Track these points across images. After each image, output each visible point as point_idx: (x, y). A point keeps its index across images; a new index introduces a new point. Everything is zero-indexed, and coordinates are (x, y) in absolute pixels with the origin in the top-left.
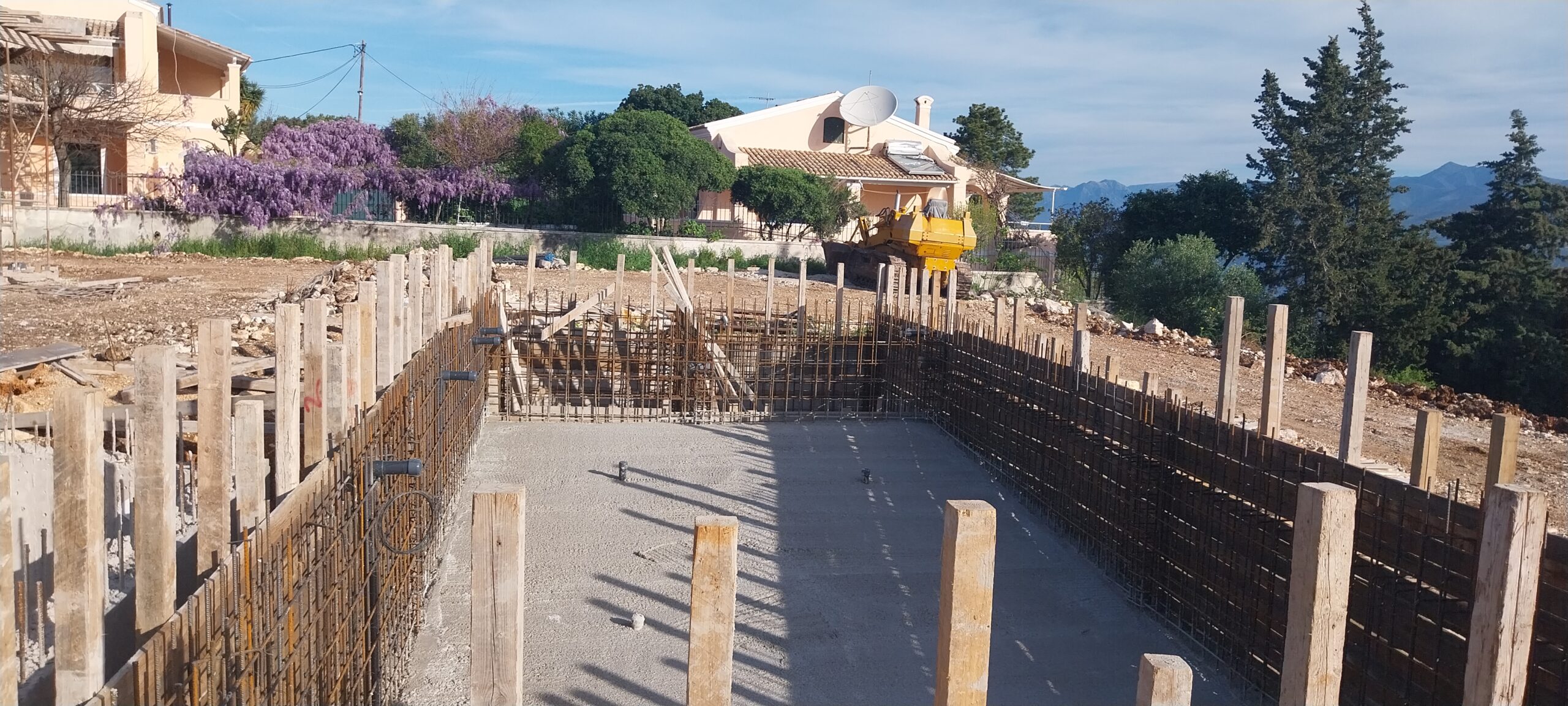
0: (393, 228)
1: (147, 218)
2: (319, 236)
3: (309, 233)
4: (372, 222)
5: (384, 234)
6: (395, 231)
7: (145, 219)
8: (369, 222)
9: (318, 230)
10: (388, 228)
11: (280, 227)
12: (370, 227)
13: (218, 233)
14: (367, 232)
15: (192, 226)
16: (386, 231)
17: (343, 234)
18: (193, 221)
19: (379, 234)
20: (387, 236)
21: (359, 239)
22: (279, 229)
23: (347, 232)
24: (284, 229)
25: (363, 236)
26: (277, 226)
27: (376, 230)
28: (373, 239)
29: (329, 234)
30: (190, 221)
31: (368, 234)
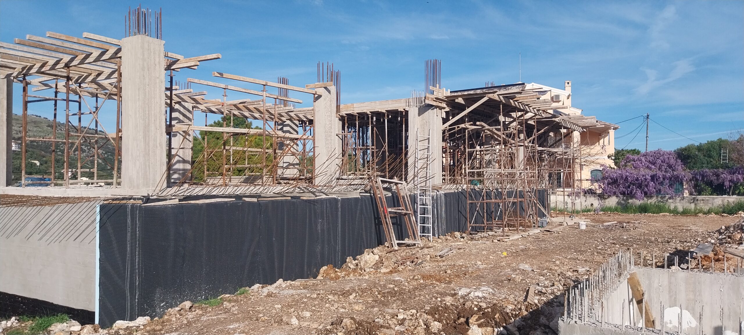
0: (707, 199)
1: (588, 198)
2: (668, 204)
3: (662, 202)
4: (695, 196)
5: (702, 202)
6: (708, 200)
7: (587, 198)
8: (694, 196)
9: (667, 200)
10: (704, 199)
11: (648, 200)
12: (694, 198)
13: (618, 203)
14: (692, 201)
15: (607, 201)
16: (703, 200)
17: (680, 202)
18: (607, 199)
19: (699, 202)
20: (704, 203)
21: (688, 204)
22: (647, 201)
23: (682, 201)
24: (650, 201)
25: (691, 203)
26: (646, 200)
27: (697, 200)
28: (696, 204)
29: (673, 202)
30: (606, 199)
31: (693, 202)
